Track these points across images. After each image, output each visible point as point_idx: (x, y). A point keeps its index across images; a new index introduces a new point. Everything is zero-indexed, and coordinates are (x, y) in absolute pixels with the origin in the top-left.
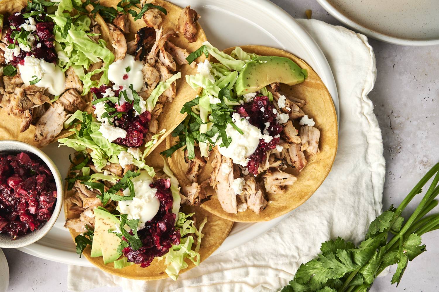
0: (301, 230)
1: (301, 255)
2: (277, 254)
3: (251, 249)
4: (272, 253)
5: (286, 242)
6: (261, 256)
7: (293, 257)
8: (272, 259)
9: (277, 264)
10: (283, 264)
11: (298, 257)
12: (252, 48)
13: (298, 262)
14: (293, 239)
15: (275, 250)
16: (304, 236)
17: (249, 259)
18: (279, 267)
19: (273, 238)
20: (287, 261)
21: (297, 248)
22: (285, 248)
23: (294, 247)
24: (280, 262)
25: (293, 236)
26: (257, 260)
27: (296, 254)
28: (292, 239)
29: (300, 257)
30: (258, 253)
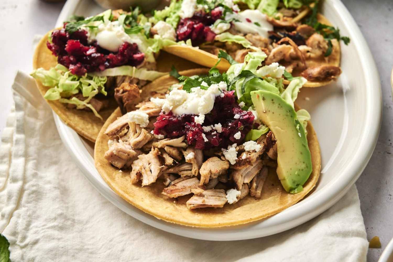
0: (61, 249)
1: (24, 250)
2: (33, 217)
3: (46, 193)
4: (34, 212)
5: (47, 230)
6: (34, 200)
7: (24, 238)
8: (27, 210)
9: (19, 217)
10: (16, 224)
11: (22, 244)
12: (314, 136)
13: (16, 245)
14: (50, 238)
15: (38, 217)
16: (51, 250)
17: (33, 186)
18: (13, 219)
19: (55, 219)
20: (20, 228)
21: (36, 242)
22: (39, 227)
23: (37, 238)
24: (20, 221)
25: (54, 239)
26: (29, 194)
27: (27, 241)
28: (50, 236)
29: (22, 248)
30: (39, 199)
